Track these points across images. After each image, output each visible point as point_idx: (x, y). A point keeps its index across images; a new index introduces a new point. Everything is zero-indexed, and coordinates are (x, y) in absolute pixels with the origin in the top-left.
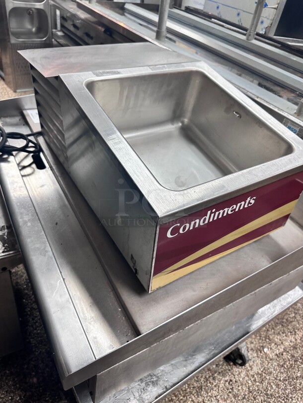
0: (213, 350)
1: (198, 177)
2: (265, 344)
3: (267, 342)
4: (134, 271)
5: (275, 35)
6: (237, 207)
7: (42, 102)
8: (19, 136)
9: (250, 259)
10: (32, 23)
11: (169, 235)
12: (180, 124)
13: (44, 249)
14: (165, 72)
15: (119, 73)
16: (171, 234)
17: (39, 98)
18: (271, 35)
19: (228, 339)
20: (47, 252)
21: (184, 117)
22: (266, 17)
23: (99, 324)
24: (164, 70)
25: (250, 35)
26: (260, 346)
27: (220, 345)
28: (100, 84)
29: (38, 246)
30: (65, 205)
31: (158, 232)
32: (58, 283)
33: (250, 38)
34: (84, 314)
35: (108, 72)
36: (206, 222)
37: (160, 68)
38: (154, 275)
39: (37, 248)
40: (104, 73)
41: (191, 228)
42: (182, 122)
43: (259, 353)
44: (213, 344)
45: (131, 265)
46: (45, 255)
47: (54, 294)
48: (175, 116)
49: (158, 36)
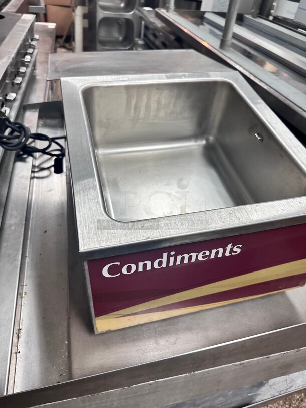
6: (210, 254)
8: (44, 138)
11: (106, 274)
12: (204, 142)
14: (182, 82)
28: (103, 90)
30: (63, 214)
36: (164, 266)
37: (178, 76)
38: (97, 316)
39: (9, 254)
41: (141, 270)
42: (207, 140)
46: (11, 264)
49: (222, 45)
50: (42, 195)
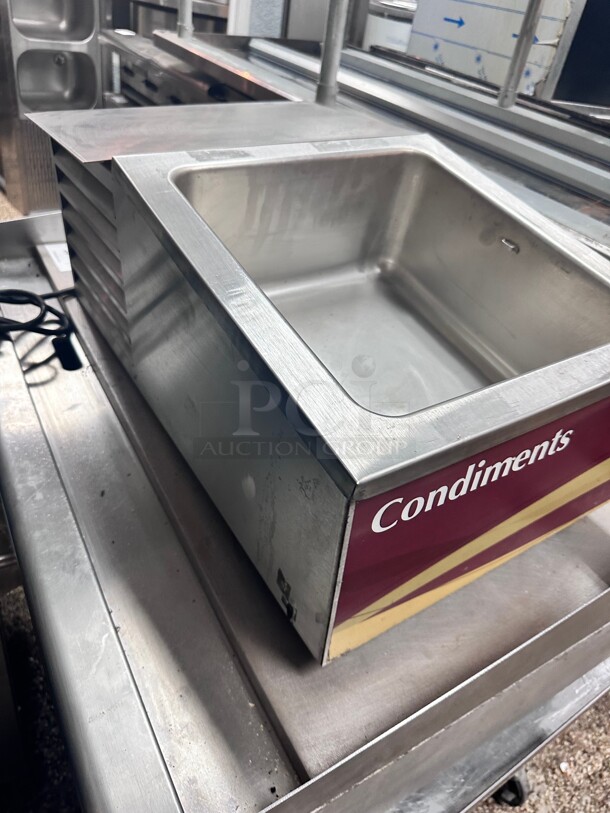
0: (463, 784)
1: (423, 383)
2: (561, 753)
3: (565, 747)
4: (285, 610)
5: (556, 97)
6: (531, 456)
7: (75, 223)
8: (25, 298)
9: (549, 573)
10: (64, 80)
11: (376, 527)
12: (378, 270)
13: (73, 555)
14: (348, 156)
15: (246, 155)
16: (382, 525)
17: (71, 216)
18: (548, 97)
19: (495, 757)
20: (78, 562)
21: (386, 254)
22: (536, 64)
23: (201, 742)
24: (346, 150)
25: (506, 96)
26: (550, 757)
27: (476, 771)
28: (206, 177)
29: (57, 548)
30: (122, 451)
31: (350, 520)
32: (103, 641)
33: (506, 101)
34: (164, 717)
35: (223, 154)
36: (463, 492)
37: (335, 146)
38: (337, 623)
39: (56, 553)
40: (213, 153)
41: (429, 508)
42: (383, 266)
43: (550, 775)
44: (462, 770)
45: (278, 595)
46: (73, 571)
47: (94, 670)
48: (367, 252)
49: (321, 96)
50: (58, 419)
